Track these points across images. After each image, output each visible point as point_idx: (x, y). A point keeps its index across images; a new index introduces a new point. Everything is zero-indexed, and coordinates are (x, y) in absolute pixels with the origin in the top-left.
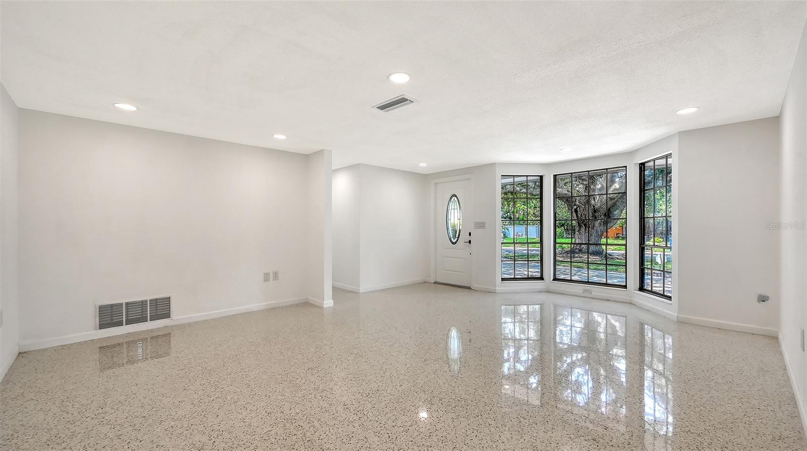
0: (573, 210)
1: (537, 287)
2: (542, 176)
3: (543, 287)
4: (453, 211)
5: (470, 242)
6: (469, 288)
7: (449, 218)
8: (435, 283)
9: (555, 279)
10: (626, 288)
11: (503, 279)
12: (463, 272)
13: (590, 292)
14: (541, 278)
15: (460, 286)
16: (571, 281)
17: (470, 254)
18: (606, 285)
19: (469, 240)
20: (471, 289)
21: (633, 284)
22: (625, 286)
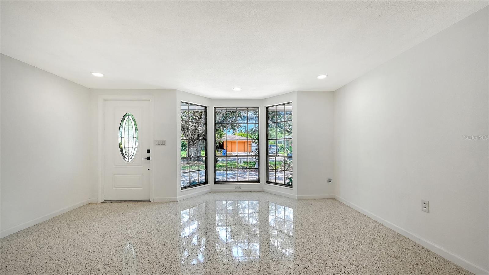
0: (186, 134)
1: (205, 190)
2: (207, 107)
3: (209, 189)
4: (127, 129)
5: (148, 158)
6: (148, 201)
7: (123, 136)
8: (105, 202)
9: (216, 182)
10: (259, 182)
11: (182, 188)
12: (141, 187)
13: (239, 188)
14: (206, 183)
15: (136, 200)
16: (226, 182)
17: (149, 169)
18: (248, 182)
19: (147, 157)
20: (150, 202)
21: (263, 179)
22: (259, 181)
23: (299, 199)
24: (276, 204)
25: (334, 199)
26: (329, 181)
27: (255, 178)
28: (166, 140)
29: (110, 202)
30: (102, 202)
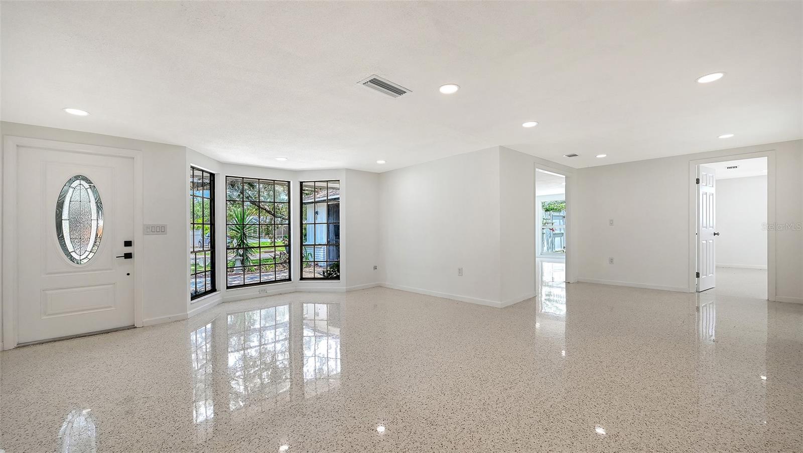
2: (214, 174)
3: (220, 299)
5: (128, 256)
6: (131, 328)
8: (21, 347)
9: (228, 288)
10: (291, 281)
12: (111, 307)
14: (214, 289)
15: (103, 331)
16: (244, 285)
17: (128, 274)
18: (276, 281)
19: (125, 254)
20: (136, 327)
21: (295, 274)
22: (290, 279)
23: (348, 292)
24: (315, 304)
25: (380, 286)
26: (375, 268)
27: (285, 275)
28: (166, 225)
29: (37, 344)
30: (16, 348)
